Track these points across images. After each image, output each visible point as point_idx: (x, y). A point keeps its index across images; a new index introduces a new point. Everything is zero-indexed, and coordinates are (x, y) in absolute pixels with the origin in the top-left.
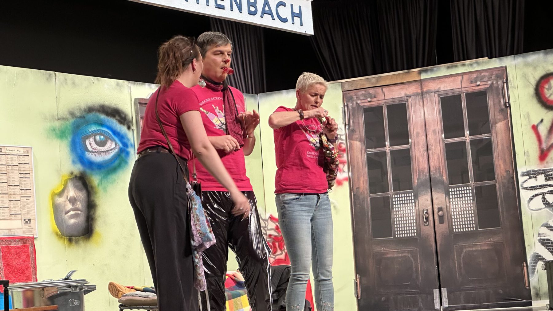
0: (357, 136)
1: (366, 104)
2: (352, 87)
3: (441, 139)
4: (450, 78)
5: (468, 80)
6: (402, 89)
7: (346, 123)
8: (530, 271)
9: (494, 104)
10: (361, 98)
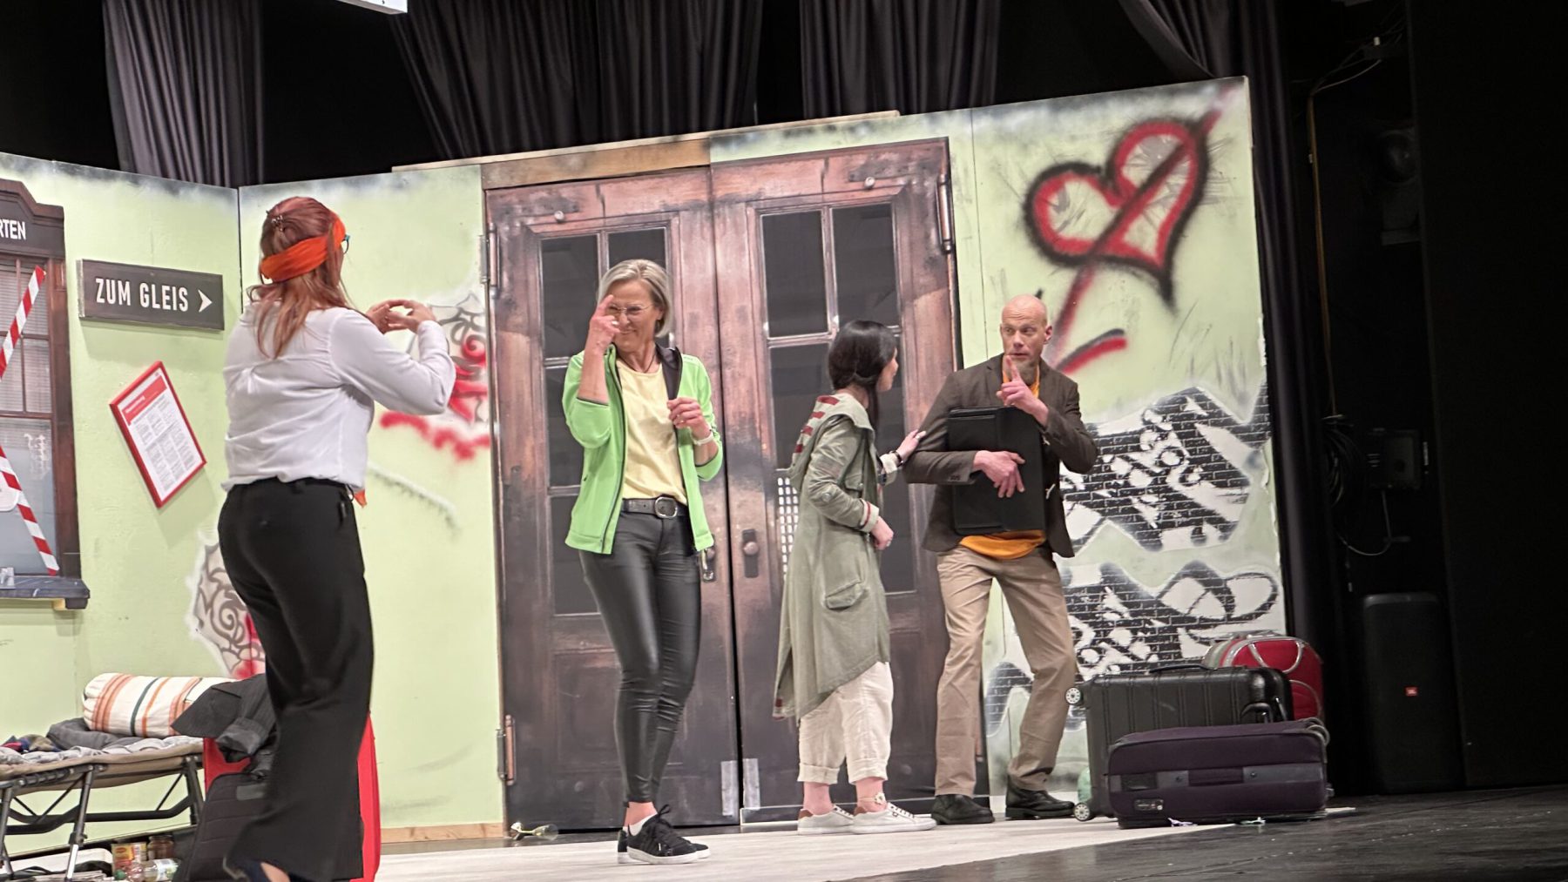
0: (520, 320)
1: (549, 229)
2: (512, 178)
3: (759, 337)
4: (793, 164)
5: (843, 170)
6: (653, 188)
7: (489, 281)
8: (989, 714)
9: (911, 244)
10: (538, 210)
